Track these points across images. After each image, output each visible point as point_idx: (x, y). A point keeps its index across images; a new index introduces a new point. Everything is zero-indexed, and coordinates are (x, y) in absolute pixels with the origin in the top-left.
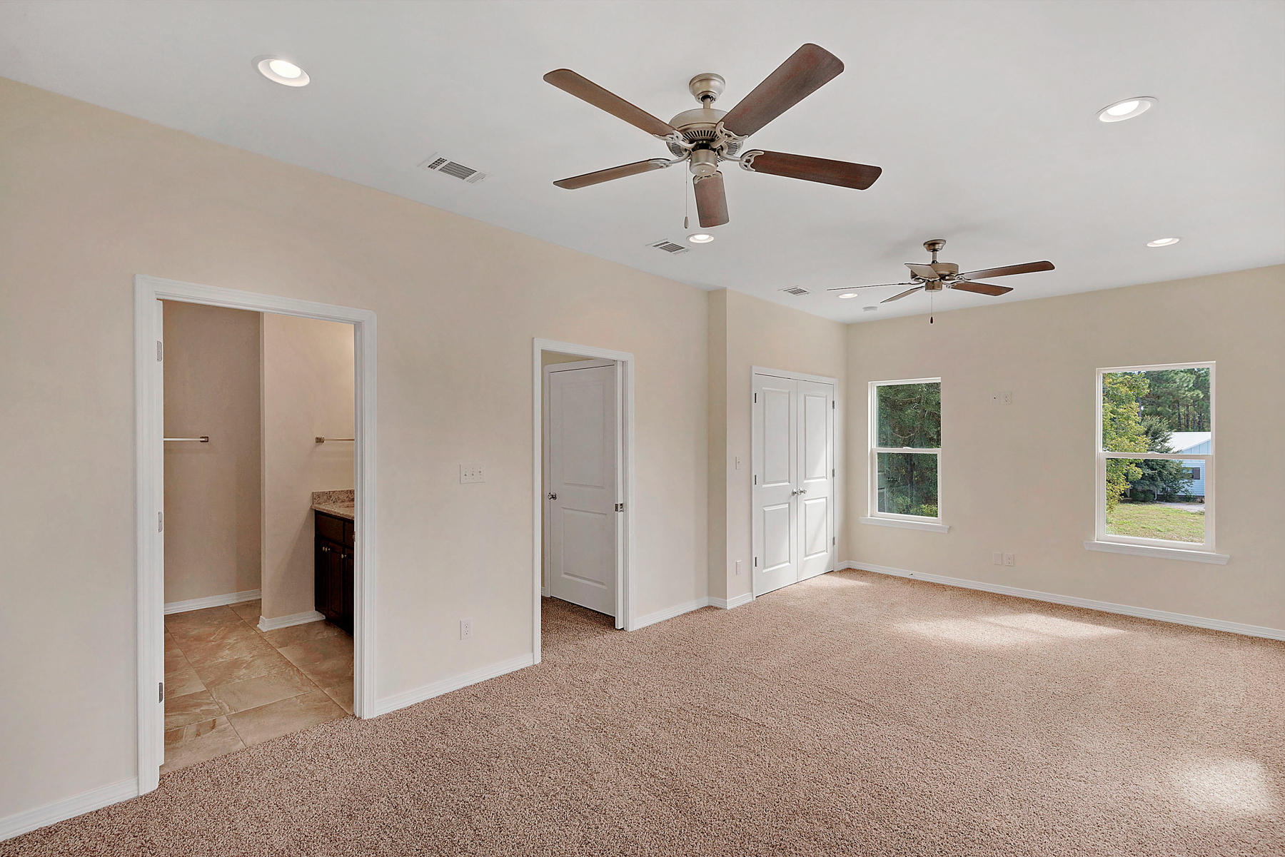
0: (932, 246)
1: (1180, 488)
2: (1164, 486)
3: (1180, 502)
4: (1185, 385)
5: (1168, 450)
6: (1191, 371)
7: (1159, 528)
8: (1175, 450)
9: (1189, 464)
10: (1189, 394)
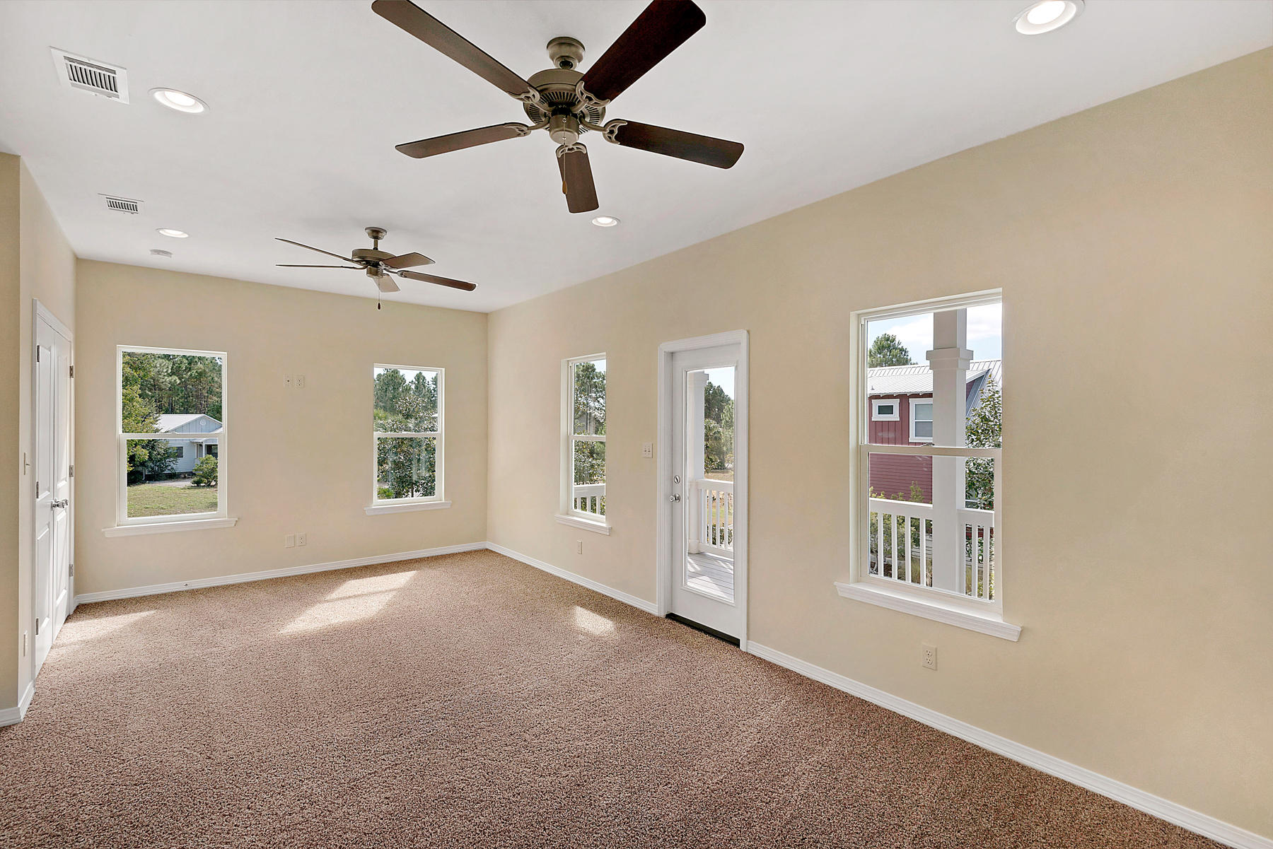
0: (376, 233)
1: (166, 467)
2: (152, 465)
3: (166, 480)
4: (165, 370)
5: (157, 430)
6: (167, 357)
7: (161, 506)
8: (163, 431)
9: (174, 443)
10: (168, 379)
